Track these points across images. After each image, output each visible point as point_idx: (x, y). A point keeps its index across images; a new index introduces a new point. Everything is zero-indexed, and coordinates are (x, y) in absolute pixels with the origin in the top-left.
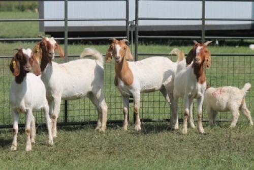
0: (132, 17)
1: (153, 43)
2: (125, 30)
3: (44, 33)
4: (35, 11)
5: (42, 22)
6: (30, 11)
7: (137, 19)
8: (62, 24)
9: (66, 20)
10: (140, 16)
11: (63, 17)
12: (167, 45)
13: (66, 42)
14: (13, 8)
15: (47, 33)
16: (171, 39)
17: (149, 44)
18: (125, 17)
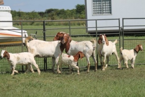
0: (121, 26)
1: (129, 36)
2: (119, 31)
3: (88, 33)
4: (84, 25)
5: (87, 28)
6: (82, 25)
7: (123, 26)
8: (95, 29)
9: (96, 27)
10: (124, 25)
11: (95, 26)
12: (134, 36)
13: (97, 36)
14: (76, 24)
15: (89, 33)
16: (136, 34)
17: (127, 36)
18: (118, 26)
